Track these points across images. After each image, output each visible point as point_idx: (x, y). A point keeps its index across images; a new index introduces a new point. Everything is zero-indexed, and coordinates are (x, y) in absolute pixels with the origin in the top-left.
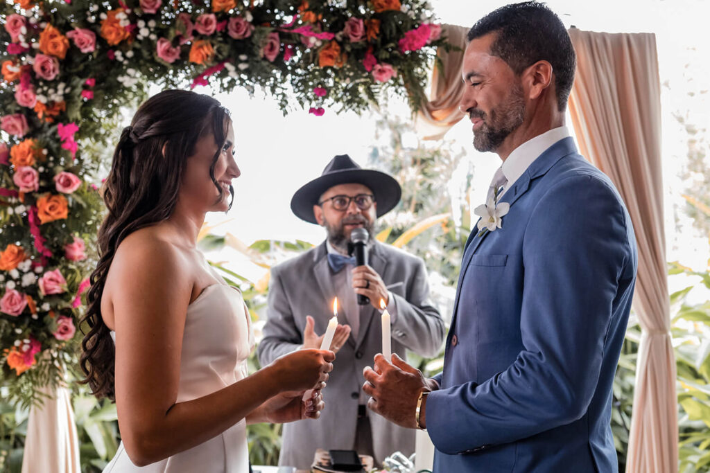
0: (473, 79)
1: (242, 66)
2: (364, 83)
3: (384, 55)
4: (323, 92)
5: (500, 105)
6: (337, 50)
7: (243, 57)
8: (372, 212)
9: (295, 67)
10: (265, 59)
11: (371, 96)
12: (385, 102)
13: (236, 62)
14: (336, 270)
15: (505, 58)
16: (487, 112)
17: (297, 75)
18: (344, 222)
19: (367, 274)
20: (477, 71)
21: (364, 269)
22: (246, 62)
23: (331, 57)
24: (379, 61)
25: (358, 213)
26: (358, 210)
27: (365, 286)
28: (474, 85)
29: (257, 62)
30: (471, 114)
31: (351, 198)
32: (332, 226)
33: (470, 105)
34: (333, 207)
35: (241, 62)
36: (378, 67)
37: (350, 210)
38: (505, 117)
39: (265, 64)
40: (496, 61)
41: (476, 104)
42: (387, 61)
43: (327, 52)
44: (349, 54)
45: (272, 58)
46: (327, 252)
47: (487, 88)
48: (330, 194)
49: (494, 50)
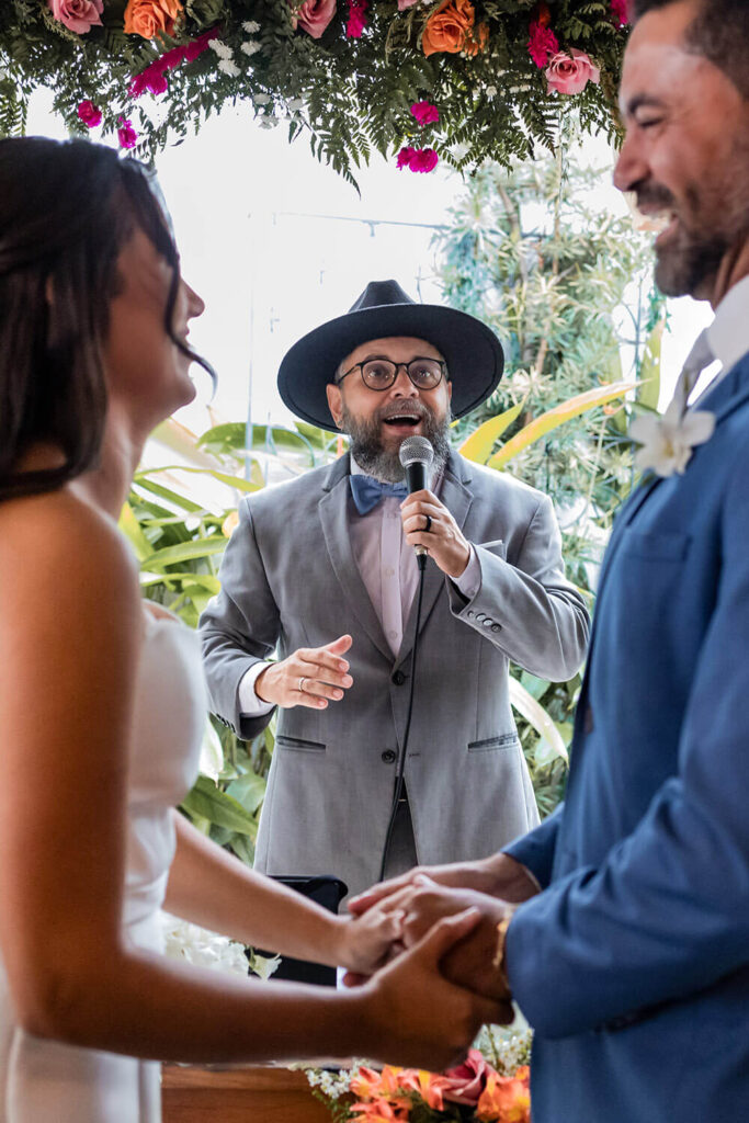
0: (643, 113)
1: (249, 48)
2: (522, 97)
3: (579, 29)
4: (429, 114)
5: (706, 175)
6: (467, 16)
7: (251, 26)
8: (442, 398)
9: (370, 52)
10: (301, 31)
11: (539, 125)
12: (564, 140)
13: (235, 38)
14: (362, 510)
15: (719, 59)
16: (677, 192)
17: (371, 70)
18: (385, 415)
19: (425, 505)
20: (652, 91)
21: (423, 497)
22: (257, 37)
23: (452, 31)
24: (562, 46)
25: (413, 395)
26: (413, 389)
27: (423, 526)
28: (647, 124)
29: (284, 38)
30: (639, 195)
31: (398, 366)
32: (359, 422)
33: (636, 174)
34: (363, 382)
35: (247, 37)
36: (562, 57)
37: (398, 389)
38: (722, 205)
39: (300, 43)
40: (700, 69)
41: (649, 174)
42: (581, 45)
43: (444, 18)
44: (493, 26)
45: (317, 30)
46: (348, 472)
47: (674, 131)
48: (360, 355)
49: (693, 37)
